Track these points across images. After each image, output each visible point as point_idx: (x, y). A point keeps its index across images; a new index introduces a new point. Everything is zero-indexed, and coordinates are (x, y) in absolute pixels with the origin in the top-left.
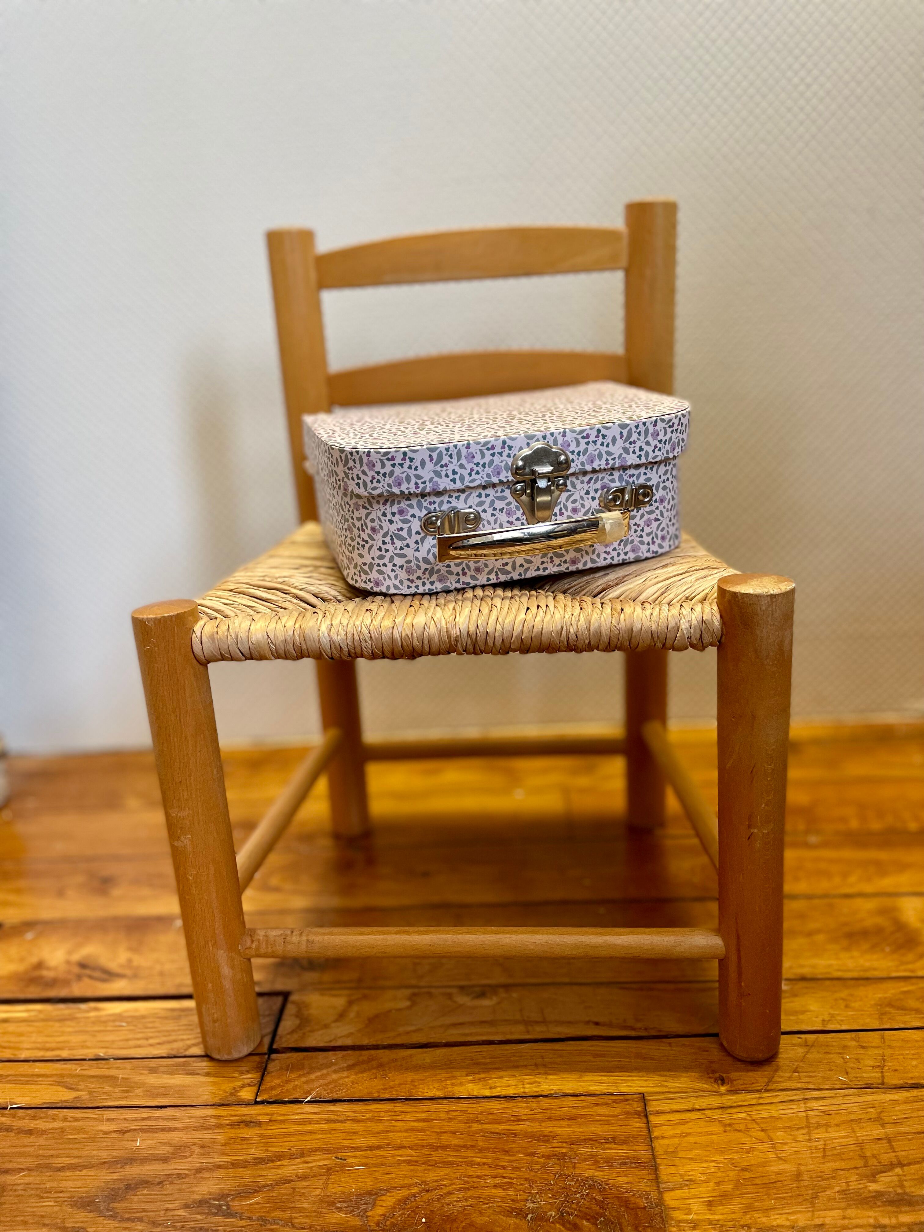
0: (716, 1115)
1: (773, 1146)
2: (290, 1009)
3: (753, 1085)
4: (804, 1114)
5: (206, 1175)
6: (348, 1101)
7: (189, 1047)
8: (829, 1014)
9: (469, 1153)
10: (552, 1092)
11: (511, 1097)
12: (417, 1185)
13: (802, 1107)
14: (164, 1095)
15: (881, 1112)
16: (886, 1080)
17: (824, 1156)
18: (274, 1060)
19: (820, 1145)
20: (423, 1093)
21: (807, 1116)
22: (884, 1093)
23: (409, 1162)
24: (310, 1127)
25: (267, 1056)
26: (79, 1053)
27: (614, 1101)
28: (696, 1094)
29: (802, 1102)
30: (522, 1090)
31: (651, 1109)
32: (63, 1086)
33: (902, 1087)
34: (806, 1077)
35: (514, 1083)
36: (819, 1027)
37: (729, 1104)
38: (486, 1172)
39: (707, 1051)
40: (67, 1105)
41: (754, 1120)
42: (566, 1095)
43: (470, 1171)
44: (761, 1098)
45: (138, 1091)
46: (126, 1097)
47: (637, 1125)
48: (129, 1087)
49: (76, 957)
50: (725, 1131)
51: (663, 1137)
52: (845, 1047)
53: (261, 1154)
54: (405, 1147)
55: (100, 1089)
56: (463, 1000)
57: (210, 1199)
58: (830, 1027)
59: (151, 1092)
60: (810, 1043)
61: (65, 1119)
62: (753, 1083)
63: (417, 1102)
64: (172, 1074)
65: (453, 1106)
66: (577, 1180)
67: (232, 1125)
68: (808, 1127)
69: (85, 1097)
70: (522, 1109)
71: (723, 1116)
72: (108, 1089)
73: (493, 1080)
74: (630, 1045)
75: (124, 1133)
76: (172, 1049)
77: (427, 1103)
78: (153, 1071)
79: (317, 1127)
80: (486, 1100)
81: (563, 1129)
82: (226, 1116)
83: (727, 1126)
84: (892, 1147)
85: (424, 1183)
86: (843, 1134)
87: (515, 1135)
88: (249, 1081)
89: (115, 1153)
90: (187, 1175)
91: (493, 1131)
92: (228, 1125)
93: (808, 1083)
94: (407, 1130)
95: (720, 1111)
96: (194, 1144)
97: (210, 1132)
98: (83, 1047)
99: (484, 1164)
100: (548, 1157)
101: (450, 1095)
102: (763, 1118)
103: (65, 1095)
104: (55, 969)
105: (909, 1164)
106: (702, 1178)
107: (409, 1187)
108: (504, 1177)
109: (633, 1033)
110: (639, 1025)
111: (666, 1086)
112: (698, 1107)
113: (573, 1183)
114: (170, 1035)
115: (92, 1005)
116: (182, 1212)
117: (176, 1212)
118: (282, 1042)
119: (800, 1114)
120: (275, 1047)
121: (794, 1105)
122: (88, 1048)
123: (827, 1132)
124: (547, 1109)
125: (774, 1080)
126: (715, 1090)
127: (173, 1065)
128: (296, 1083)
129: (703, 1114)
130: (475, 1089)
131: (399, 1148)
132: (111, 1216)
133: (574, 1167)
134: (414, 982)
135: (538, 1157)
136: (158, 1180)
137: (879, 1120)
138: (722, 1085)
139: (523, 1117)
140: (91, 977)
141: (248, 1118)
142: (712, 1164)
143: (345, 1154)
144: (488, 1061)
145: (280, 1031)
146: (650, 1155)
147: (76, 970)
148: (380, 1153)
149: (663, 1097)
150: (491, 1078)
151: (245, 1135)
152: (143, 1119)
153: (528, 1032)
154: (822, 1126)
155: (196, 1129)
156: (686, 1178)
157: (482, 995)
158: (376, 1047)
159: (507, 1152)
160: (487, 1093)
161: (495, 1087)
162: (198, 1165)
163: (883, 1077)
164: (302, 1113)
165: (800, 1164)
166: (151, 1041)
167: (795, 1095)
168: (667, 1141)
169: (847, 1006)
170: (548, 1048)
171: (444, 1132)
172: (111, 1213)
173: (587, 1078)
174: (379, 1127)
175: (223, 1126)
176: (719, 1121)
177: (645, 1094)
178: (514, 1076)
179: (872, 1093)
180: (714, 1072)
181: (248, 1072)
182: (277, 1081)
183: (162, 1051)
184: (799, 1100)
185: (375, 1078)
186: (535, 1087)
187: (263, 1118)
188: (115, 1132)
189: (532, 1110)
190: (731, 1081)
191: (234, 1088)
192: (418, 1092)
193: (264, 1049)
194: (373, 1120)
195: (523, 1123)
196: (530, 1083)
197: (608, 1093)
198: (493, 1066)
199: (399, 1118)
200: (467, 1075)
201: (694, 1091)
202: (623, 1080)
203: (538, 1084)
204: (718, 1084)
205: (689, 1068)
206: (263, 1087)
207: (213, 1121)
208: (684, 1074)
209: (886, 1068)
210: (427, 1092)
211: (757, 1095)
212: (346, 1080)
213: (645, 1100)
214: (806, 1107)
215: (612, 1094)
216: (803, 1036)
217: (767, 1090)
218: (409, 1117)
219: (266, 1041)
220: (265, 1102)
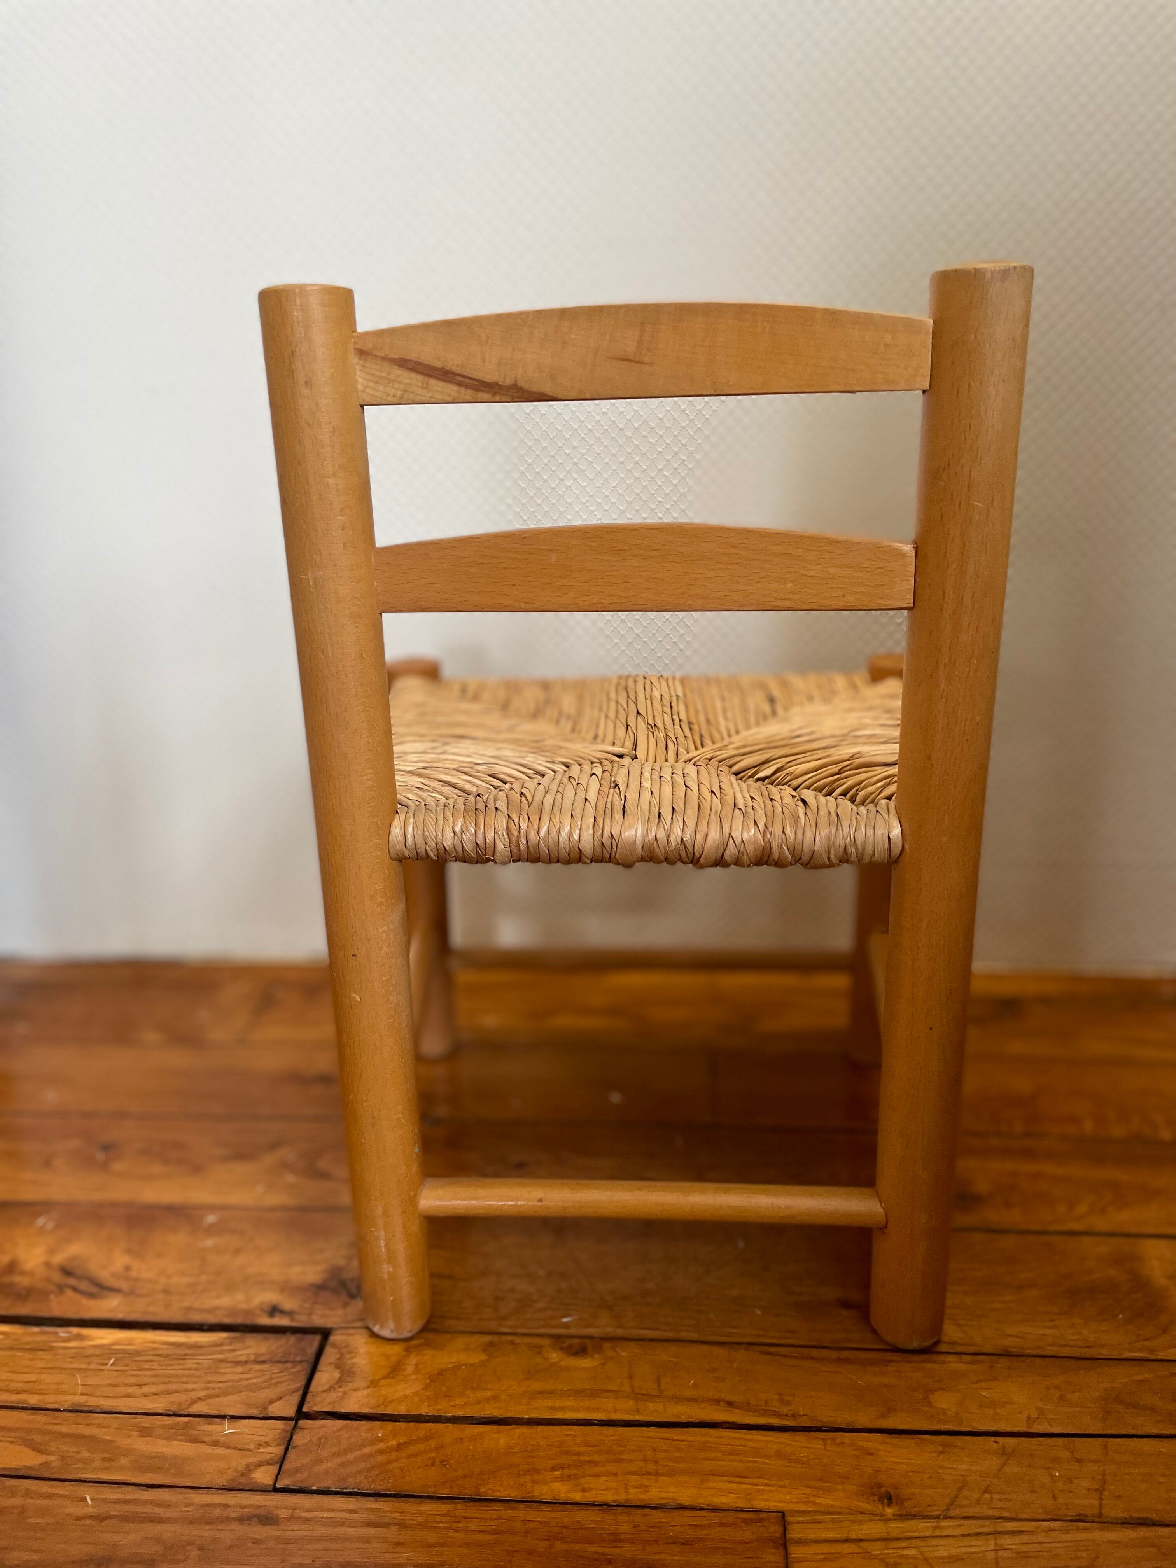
0: (876, 1549)
2: (330, 1355)
3: (930, 1509)
4: (993, 1554)
6: (395, 1496)
7: (193, 1402)
8: (1038, 1408)
10: (664, 1501)
13: (990, 1544)
15: (1097, 1557)
16: (1105, 1511)
18: (302, 1429)
20: (494, 1491)
21: (996, 1558)
24: (341, 1531)
25: (293, 1422)
26: (50, 1401)
27: (745, 1521)
28: (851, 1517)
29: (992, 1536)
31: (793, 1536)
33: (1126, 1523)
35: (614, 1485)
36: (1023, 1428)
37: (894, 1534)
39: (872, 1454)
40: (33, 1473)
41: (925, 1559)
42: (683, 1508)
44: (937, 1527)
45: (124, 1461)
46: (107, 1468)
47: (771, 1557)
48: (112, 1455)
49: (59, 1258)
52: (1056, 1460)
56: (554, 1356)
58: (1036, 1428)
59: (139, 1464)
60: (1009, 1450)
61: (28, 1493)
62: (929, 1506)
64: (169, 1439)
67: (241, 1520)
69: (54, 1464)
70: (623, 1523)
71: (886, 1552)
72: (85, 1454)
74: (771, 1439)
75: (101, 1521)
76: (173, 1403)
77: (498, 1506)
78: (145, 1432)
79: (351, 1531)
80: (576, 1508)
82: (235, 1507)
88: (268, 1457)
91: (581, 1553)
92: (234, 1521)
93: (1003, 1509)
94: (468, 1545)
95: (882, 1544)
96: (190, 1543)
97: (213, 1527)
98: (59, 1392)
101: (527, 1496)
102: (939, 1558)
103: (28, 1459)
104: (31, 1273)
109: (775, 1421)
110: (785, 1410)
111: (814, 1503)
112: (853, 1536)
114: (170, 1382)
115: (75, 1330)
118: (316, 1403)
119: (988, 1554)
120: (305, 1409)
121: (981, 1541)
122: (64, 1393)
124: (655, 1527)
125: (957, 1502)
126: (878, 1512)
127: (172, 1427)
128: (329, 1464)
129: (860, 1547)
130: (563, 1490)
134: (492, 1325)
138: (889, 1506)
139: (623, 1537)
140: (75, 1289)
141: (262, 1512)
144: (583, 1449)
145: (314, 1386)
147: (58, 1277)
149: (807, 1518)
150: (584, 1476)
151: (257, 1536)
152: (127, 1502)
153: (638, 1412)
155: (192, 1521)
157: (582, 1352)
158: (436, 1419)
160: (578, 1497)
161: (590, 1489)
163: (1101, 1505)
164: (334, 1510)
166: (145, 1390)
167: (983, 1526)
169: (1061, 1398)
170: (662, 1435)
173: (711, 1485)
174: (432, 1537)
175: (229, 1520)
176: (882, 1560)
177: (785, 1513)
178: (615, 1474)
179: (1085, 1529)
180: (879, 1486)
181: (267, 1444)
182: (304, 1461)
183: (158, 1405)
184: (988, 1534)
185: (433, 1465)
186: (641, 1493)
187: (284, 1514)
188: (90, 1517)
189: (634, 1527)
190: (900, 1501)
191: (248, 1466)
192: (487, 1490)
193: (291, 1412)
194: (424, 1526)
195: (621, 1545)
196: (636, 1487)
197: (737, 1507)
198: (587, 1458)
199: (460, 1525)
200: (553, 1469)
201: (852, 1512)
202: (758, 1490)
203: (645, 1488)
204: (883, 1503)
205: (847, 1478)
206: (285, 1467)
207: (217, 1512)
208: (840, 1487)
209: (1106, 1493)
210: (499, 1491)
211: (932, 1523)
212: (395, 1465)
213: (785, 1522)
214: (996, 1544)
215: (742, 1510)
216: (1001, 1440)
217: (947, 1517)
218: (473, 1525)
219: (296, 1398)
220: (286, 1490)
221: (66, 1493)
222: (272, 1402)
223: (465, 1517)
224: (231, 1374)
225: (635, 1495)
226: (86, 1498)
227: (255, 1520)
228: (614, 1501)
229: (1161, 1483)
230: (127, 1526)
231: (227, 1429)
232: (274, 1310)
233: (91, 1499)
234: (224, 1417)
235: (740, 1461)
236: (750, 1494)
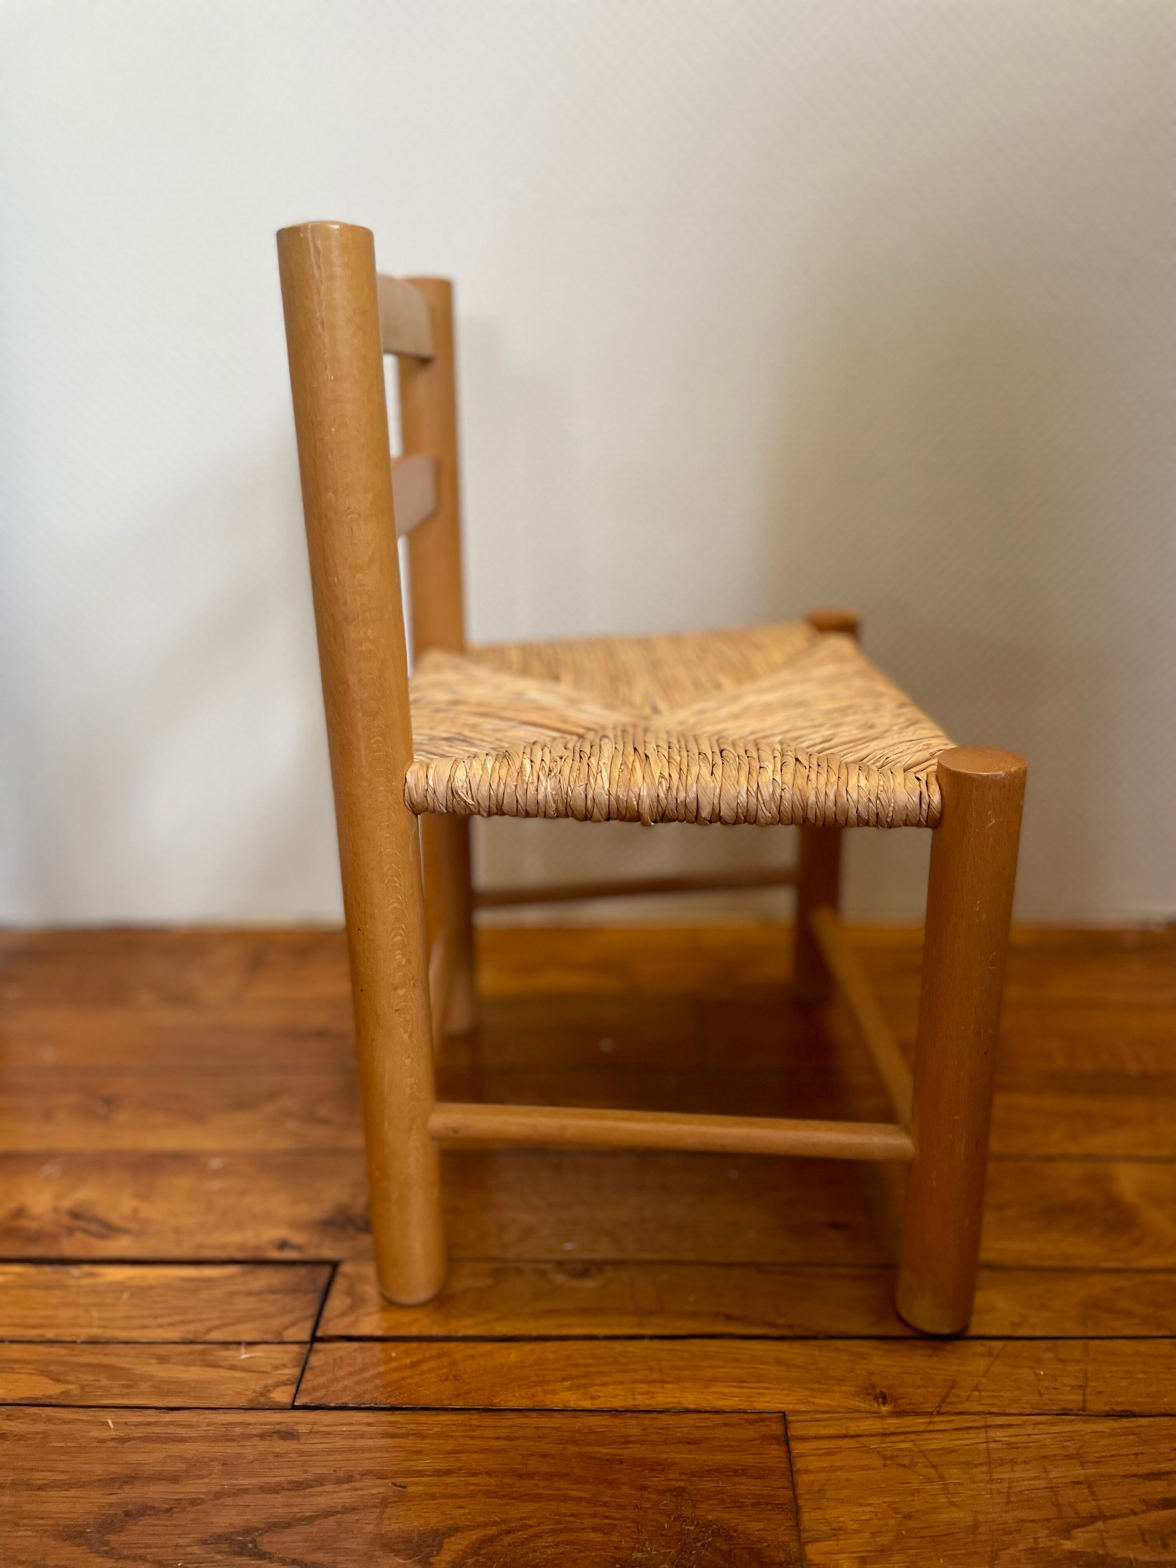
0: (874, 1443)
1: (945, 1489)
2: (340, 1284)
3: (922, 1406)
4: (985, 1446)
5: (228, 1501)
6: (411, 1409)
7: (210, 1330)
8: (1021, 1315)
9: (562, 1484)
10: (670, 1406)
11: (617, 1411)
12: (495, 1524)
13: (981, 1437)
14: (177, 1393)
15: (1082, 1446)
16: (1088, 1406)
17: (1008, 1503)
18: (317, 1351)
19: (1003, 1487)
20: (507, 1401)
21: (988, 1449)
22: (1085, 1422)
23: (486, 1493)
24: (360, 1443)
25: (308, 1346)
26: (67, 1333)
27: (748, 1421)
28: (851, 1415)
29: (982, 1430)
30: (631, 1403)
31: (794, 1433)
32: (48, 1377)
33: (1109, 1415)
34: (989, 1397)
35: (622, 1392)
36: (1006, 1332)
37: (892, 1429)
38: (583, 1510)
39: (867, 1358)
40: (54, 1401)
41: (921, 1452)
42: (688, 1411)
43: (564, 1508)
44: (930, 1423)
45: (143, 1387)
46: (127, 1394)
47: (776, 1453)
48: (131, 1381)
49: (67, 1203)
50: (885, 1466)
51: (807, 1471)
52: (1039, 1359)
53: (299, 1476)
54: (481, 1473)
55: (95, 1383)
56: (559, 1278)
57: (232, 1533)
58: (1021, 1332)
59: (158, 1389)
60: (995, 1353)
61: (49, 1420)
62: (922, 1403)
63: (499, 1413)
64: (188, 1364)
65: (544, 1421)
66: (698, 1524)
67: (262, 1436)
68: (989, 1464)
69: (74, 1392)
70: (631, 1427)
71: (883, 1445)
72: (104, 1382)
73: (597, 1388)
74: (768, 1347)
75: (124, 1442)
76: (188, 1332)
77: (512, 1415)
78: (163, 1360)
79: (370, 1443)
80: (586, 1414)
81: (680, 1455)
82: (255, 1424)
83: (888, 1459)
84: (1093, 1493)
85: (505, 1521)
86: (1031, 1474)
87: (621, 1462)
88: (286, 1378)
89: (114, 1468)
90: (203, 1500)
91: (593, 1455)
92: (256, 1436)
93: (991, 1405)
94: (483, 1451)
95: (879, 1439)
96: (213, 1460)
97: (234, 1444)
98: (73, 1325)
99: (581, 1498)
100: (662, 1492)
101: (540, 1405)
102: (934, 1450)
103: (48, 1389)
104: (40, 1218)
105: (1114, 1517)
106: (854, 1527)
107: (485, 1526)
108: (606, 1518)
109: (773, 1332)
110: (781, 1321)
111: (814, 1404)
112: (852, 1433)
113: (692, 1528)
114: (185, 1314)
115: (87, 1269)
116: (196, 1549)
117: (189, 1550)
118: (328, 1328)
119: (979, 1446)
120: (319, 1333)
121: (972, 1434)
122: (80, 1326)
123: (1012, 1470)
124: (662, 1429)
125: (948, 1400)
126: (874, 1410)
127: (189, 1354)
128: (346, 1383)
129: (857, 1442)
130: (573, 1399)
131: (474, 1474)
132: (106, 1552)
133: (695, 1507)
134: (498, 1253)
135: (649, 1493)
136: (167, 1506)
137: (1078, 1458)
138: (884, 1404)
139: (633, 1439)
140: (85, 1231)
141: (282, 1428)
142: (867, 1509)
143: (405, 1480)
144: (590, 1361)
145: (328, 1312)
146: (788, 1493)
147: (66, 1220)
148: (450, 1480)
149: (808, 1417)
150: (593, 1385)
151: (278, 1450)
152: (149, 1424)
153: (641, 1325)
154: (1007, 1463)
155: (215, 1440)
156: (835, 1526)
157: (584, 1274)
158: (448, 1339)
159: (611, 1484)
160: (587, 1404)
161: (598, 1397)
162: (217, 1488)
163: (1084, 1401)
164: (352, 1424)
165: (976, 1512)
166: (161, 1321)
167: (974, 1421)
168: (812, 1477)
169: (1043, 1306)
170: (667, 1347)
171: (531, 1455)
172: (106, 1548)
173: (714, 1389)
174: (449, 1445)
175: (251, 1436)
176: (878, 1452)
177: (786, 1413)
178: (621, 1383)
179: (1071, 1421)
180: (873, 1386)
181: (284, 1366)
182: (321, 1380)
183: (175, 1334)
184: (978, 1428)
185: (447, 1379)
186: (648, 1399)
187: (303, 1429)
188: (112, 1439)
189: (643, 1430)
190: (894, 1399)
191: (266, 1387)
192: (500, 1401)
193: (305, 1336)
194: (441, 1435)
195: (631, 1446)
196: (642, 1394)
197: (740, 1409)
198: (596, 1369)
199: (475, 1434)
200: (563, 1380)
201: (848, 1410)
202: (759, 1394)
203: (652, 1395)
204: (878, 1402)
205: (843, 1381)
206: (303, 1386)
207: (238, 1430)
208: (836, 1388)
209: (1089, 1389)
210: (511, 1401)
211: (927, 1420)
212: (409, 1381)
213: (785, 1420)
214: (987, 1437)
215: (745, 1412)
216: (987, 1343)
217: (939, 1413)
218: (488, 1433)
219: (308, 1326)
220: (305, 1408)
221: (89, 1418)
222: (286, 1328)
223: (480, 1426)
224: (245, 1304)
225: (642, 1401)
226: (107, 1423)
227: (275, 1437)
228: (622, 1407)
229: (1140, 1379)
230: (151, 1446)
231: (244, 1354)
232: (283, 1245)
233: (113, 1423)
234: (239, 1343)
235: (741, 1368)
236: (751, 1397)
